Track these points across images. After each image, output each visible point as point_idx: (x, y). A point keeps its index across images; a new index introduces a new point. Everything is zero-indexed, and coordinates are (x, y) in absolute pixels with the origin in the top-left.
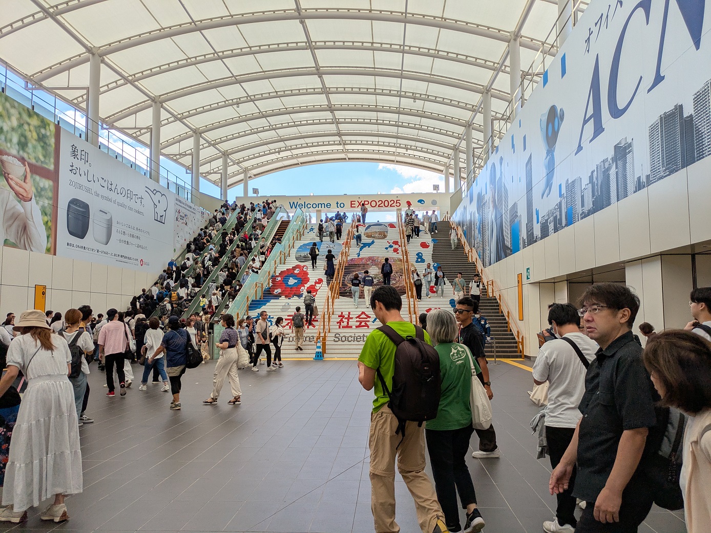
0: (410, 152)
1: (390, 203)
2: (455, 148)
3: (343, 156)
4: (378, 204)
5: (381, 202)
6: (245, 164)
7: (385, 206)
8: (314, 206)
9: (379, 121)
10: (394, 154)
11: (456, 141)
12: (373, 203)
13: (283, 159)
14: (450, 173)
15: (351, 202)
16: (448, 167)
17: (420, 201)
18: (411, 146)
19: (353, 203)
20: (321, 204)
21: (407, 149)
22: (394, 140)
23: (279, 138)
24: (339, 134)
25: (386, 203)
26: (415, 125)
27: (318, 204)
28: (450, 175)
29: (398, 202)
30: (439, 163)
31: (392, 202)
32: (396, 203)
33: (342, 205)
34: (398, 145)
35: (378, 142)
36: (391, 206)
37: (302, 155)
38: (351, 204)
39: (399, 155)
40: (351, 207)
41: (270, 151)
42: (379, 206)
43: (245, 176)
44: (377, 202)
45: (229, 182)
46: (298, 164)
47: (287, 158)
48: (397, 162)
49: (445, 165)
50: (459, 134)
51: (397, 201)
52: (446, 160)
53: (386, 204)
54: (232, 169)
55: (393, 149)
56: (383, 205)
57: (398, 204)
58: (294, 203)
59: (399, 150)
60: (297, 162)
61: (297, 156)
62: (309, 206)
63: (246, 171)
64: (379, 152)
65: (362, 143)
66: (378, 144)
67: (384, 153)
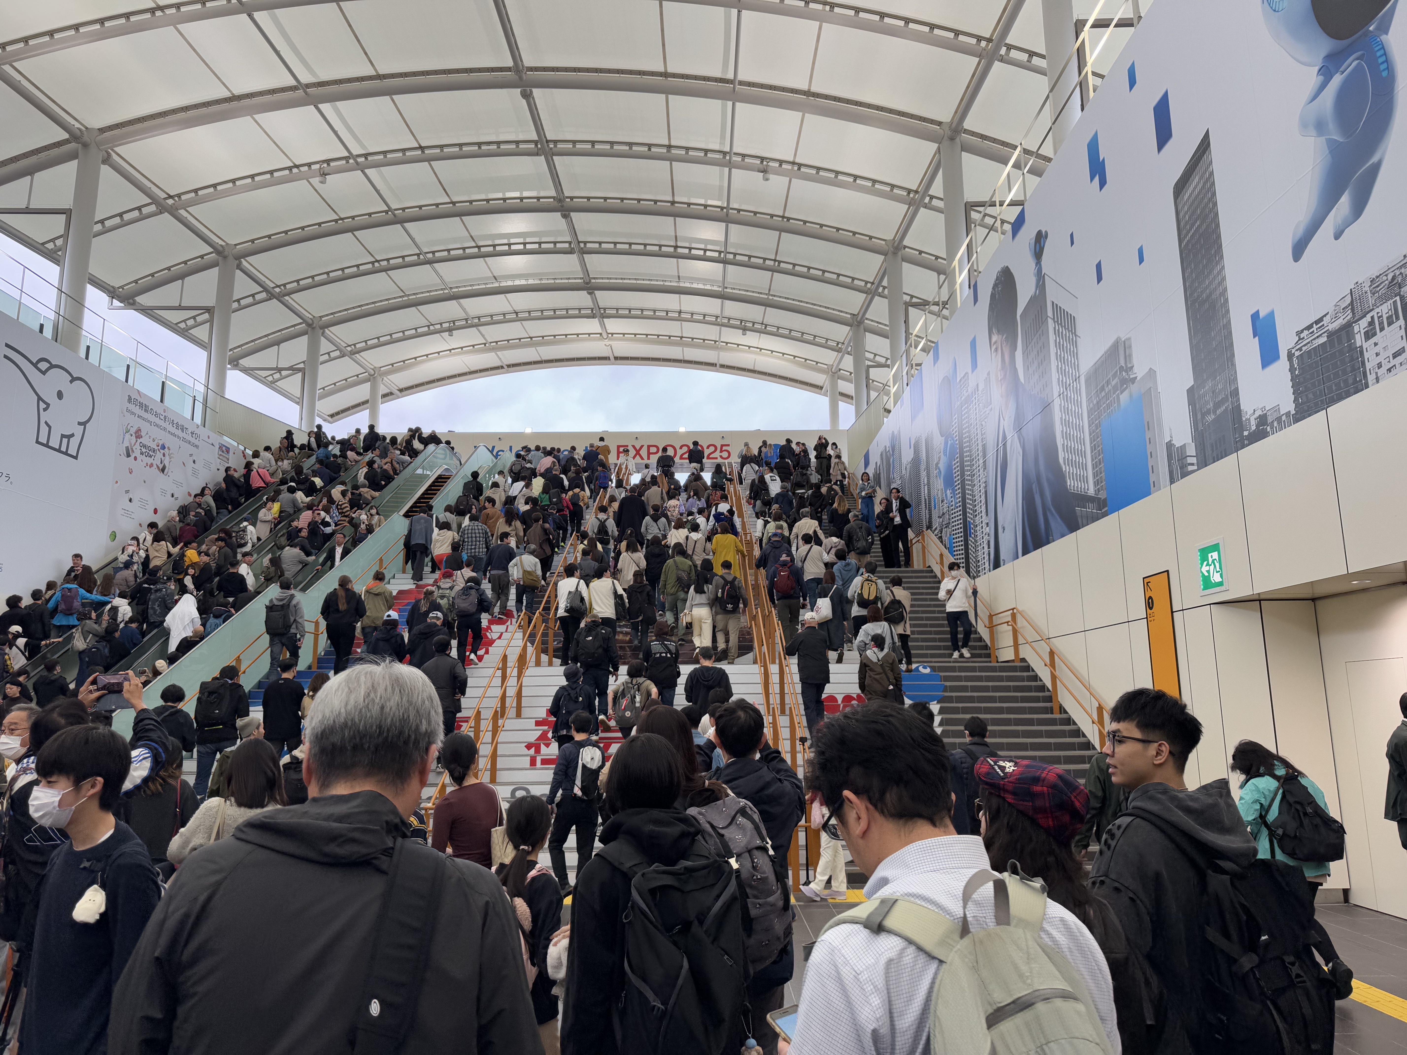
1: (707, 452)
2: (856, 323)
4: (680, 452)
5: (685, 449)
6: (375, 358)
9: (680, 250)
10: (714, 345)
13: (463, 351)
15: (619, 447)
16: (835, 373)
18: (753, 321)
19: (621, 449)
22: (717, 306)
23: (446, 291)
24: (589, 287)
26: (765, 259)
29: (724, 448)
31: (712, 449)
32: (721, 451)
34: (726, 321)
36: (709, 458)
37: (509, 344)
38: (619, 452)
39: (727, 346)
41: (428, 326)
42: (681, 458)
44: (677, 448)
46: (502, 367)
47: (474, 350)
48: (721, 366)
49: (827, 370)
50: (866, 283)
51: (722, 446)
52: (829, 357)
57: (725, 454)
59: (727, 334)
60: (499, 364)
61: (495, 346)
63: (375, 376)
64: (681, 341)
65: (642, 314)
66: (680, 316)
67: (692, 342)
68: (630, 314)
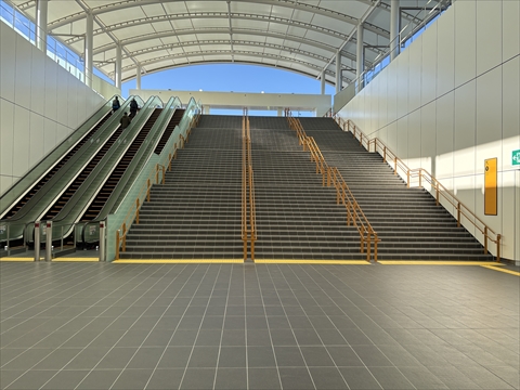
3: (229, 57)
6: (140, 58)
13: (173, 57)
16: (325, 71)
18: (295, 49)
23: (173, 32)
24: (231, 31)
28: (326, 82)
30: (317, 68)
34: (283, 48)
37: (193, 54)
39: (281, 58)
41: (163, 46)
43: (139, 70)
45: (124, 76)
46: (188, 63)
47: (179, 56)
48: (278, 66)
49: (322, 69)
54: (126, 63)
55: (277, 52)
59: (283, 53)
60: (187, 61)
61: (187, 55)
63: (139, 66)
64: (263, 55)
65: (249, 44)
66: (264, 45)
67: (267, 56)
68: (244, 43)
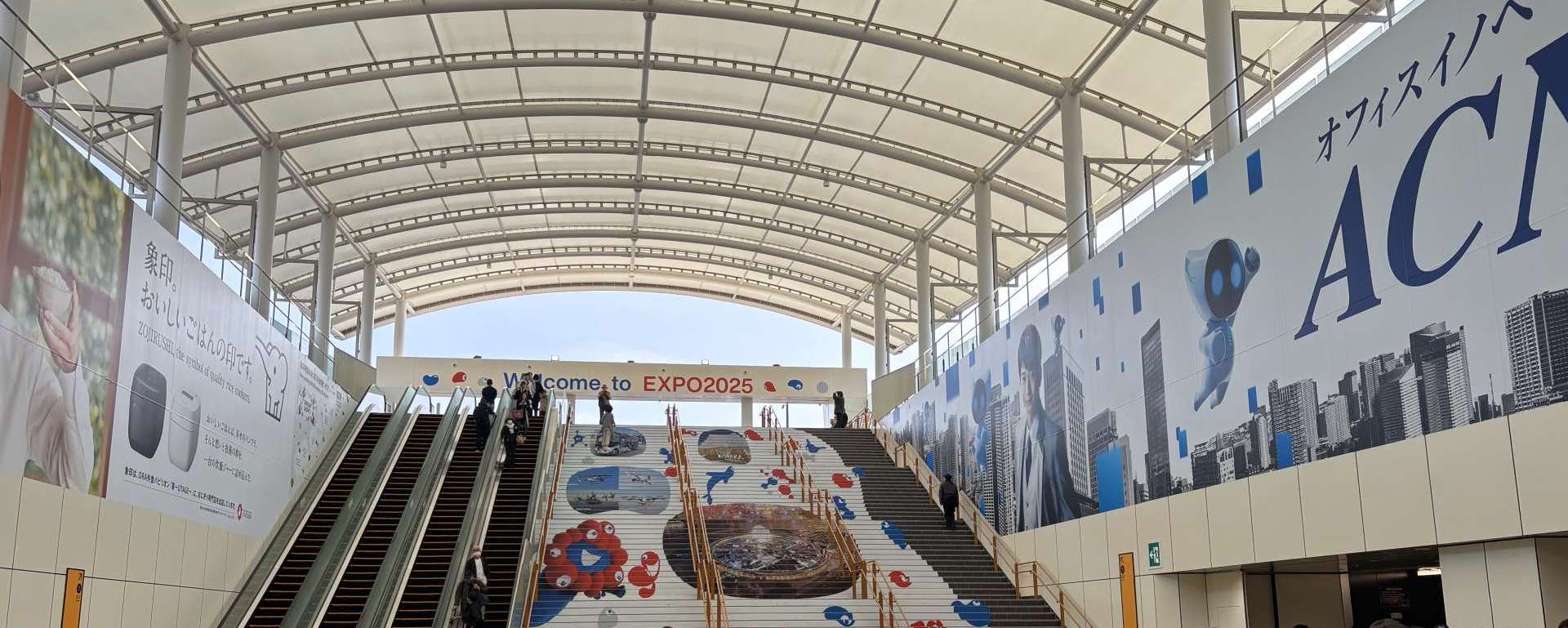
0: (776, 280)
1: (730, 385)
2: (878, 281)
3: (623, 277)
4: (705, 385)
5: (710, 382)
7: (719, 390)
8: (563, 384)
9: (728, 215)
10: (736, 281)
11: (879, 265)
12: (694, 385)
13: (488, 277)
14: (853, 330)
15: (646, 378)
16: (850, 315)
17: (793, 383)
18: (779, 268)
19: (649, 381)
20: (579, 382)
21: (771, 274)
22: (749, 255)
23: (500, 233)
24: (633, 234)
25: (722, 385)
26: (804, 228)
27: (572, 381)
28: (852, 334)
29: (746, 383)
30: (831, 306)
31: (735, 383)
32: (744, 385)
33: (625, 385)
34: (752, 264)
35: (711, 255)
36: (732, 391)
37: (535, 272)
38: (646, 383)
39: (747, 283)
40: (646, 389)
41: (467, 258)
42: (706, 390)
43: (400, 307)
44: (702, 381)
46: (520, 289)
47: (501, 276)
48: (738, 297)
49: (843, 310)
50: (893, 253)
51: (744, 380)
52: (845, 300)
53: (722, 387)
55: (740, 272)
56: (714, 388)
57: (747, 388)
58: (514, 375)
59: (752, 275)
60: (518, 286)
62: (550, 383)
63: (402, 299)
65: (674, 254)
66: (710, 259)
